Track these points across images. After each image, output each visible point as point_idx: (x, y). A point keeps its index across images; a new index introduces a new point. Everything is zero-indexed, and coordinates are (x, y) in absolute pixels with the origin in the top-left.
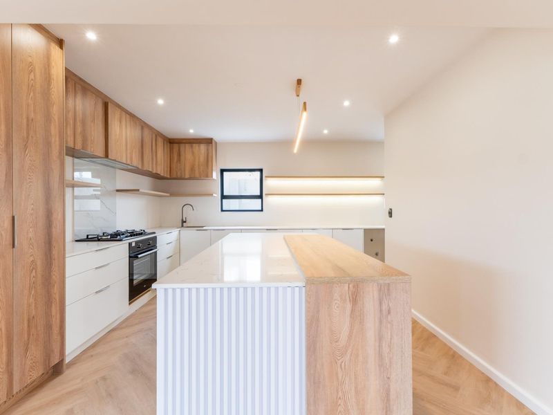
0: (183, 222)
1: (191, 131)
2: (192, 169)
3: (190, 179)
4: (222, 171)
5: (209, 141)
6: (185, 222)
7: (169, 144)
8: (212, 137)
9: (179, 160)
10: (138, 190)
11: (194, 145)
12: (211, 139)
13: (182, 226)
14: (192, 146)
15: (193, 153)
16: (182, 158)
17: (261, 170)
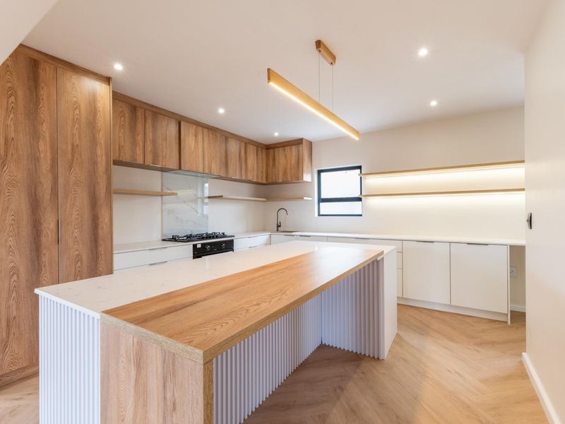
0: (279, 226)
1: (276, 134)
2: (285, 173)
3: (283, 183)
4: (320, 172)
5: (299, 142)
6: (280, 226)
7: (264, 150)
8: (301, 137)
9: (274, 165)
10: (222, 196)
11: (286, 148)
12: (302, 139)
13: (277, 230)
14: (285, 150)
15: (286, 156)
16: (276, 162)
17: (360, 167)
